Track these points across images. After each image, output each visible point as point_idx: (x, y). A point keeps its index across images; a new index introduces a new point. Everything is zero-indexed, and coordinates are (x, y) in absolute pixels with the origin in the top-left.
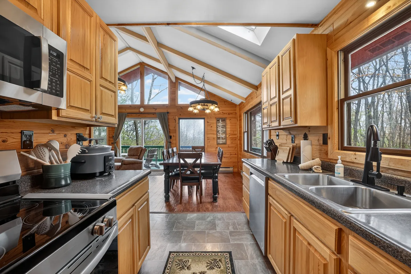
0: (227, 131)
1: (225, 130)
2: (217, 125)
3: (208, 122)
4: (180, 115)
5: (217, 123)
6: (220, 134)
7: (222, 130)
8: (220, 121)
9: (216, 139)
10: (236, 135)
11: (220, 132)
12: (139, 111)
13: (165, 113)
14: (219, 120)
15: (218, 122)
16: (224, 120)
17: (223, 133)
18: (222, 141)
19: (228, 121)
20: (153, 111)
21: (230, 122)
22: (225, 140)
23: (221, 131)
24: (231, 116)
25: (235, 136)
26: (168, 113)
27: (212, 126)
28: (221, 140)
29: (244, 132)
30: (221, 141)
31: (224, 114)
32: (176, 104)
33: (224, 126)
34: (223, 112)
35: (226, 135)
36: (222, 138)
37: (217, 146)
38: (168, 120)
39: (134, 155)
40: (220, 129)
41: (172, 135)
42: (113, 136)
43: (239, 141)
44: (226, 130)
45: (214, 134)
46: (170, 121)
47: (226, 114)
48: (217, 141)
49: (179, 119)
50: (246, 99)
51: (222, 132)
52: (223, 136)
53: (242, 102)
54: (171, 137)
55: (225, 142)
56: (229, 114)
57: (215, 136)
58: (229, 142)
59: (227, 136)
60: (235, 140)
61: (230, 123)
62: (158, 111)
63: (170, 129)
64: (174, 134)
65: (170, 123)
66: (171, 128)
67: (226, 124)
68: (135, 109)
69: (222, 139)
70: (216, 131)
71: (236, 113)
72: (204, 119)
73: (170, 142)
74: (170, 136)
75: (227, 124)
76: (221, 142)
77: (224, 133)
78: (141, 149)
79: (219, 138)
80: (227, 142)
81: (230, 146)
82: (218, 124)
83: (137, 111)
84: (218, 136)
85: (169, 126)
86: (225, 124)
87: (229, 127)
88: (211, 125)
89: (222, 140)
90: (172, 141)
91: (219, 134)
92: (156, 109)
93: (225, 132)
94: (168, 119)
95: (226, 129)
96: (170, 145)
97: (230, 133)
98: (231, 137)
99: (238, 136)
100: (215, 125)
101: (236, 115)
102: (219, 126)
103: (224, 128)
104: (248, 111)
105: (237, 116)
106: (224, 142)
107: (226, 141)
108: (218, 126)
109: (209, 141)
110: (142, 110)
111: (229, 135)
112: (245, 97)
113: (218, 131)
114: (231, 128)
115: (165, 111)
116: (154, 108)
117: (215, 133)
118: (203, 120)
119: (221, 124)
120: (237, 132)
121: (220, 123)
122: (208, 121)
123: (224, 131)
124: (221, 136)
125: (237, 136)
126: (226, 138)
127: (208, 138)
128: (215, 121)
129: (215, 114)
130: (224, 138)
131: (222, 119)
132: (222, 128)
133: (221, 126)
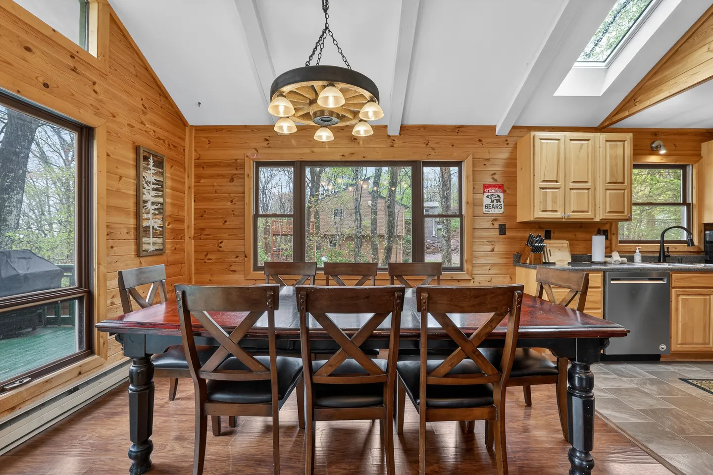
0: (166, 206)
1: (161, 200)
2: (138, 177)
5: (139, 168)
6: (150, 216)
7: (155, 200)
8: (151, 161)
9: (133, 234)
10: (183, 221)
11: (149, 205)
14: (146, 159)
15: (142, 164)
16: (159, 164)
17: (157, 212)
18: (154, 244)
19: (167, 171)
21: (172, 175)
22: (160, 241)
23: (153, 203)
24: (173, 153)
25: (181, 226)
27: (121, 178)
28: (152, 240)
30: (150, 244)
31: (159, 138)
33: (160, 187)
34: (154, 131)
35: (163, 220)
36: (155, 233)
37: (137, 264)
40: (149, 195)
43: (193, 242)
44: (164, 201)
47: (164, 141)
48: (138, 244)
51: (156, 207)
52: (157, 223)
55: (161, 247)
56: (169, 145)
57: (132, 222)
58: (169, 246)
59: (167, 224)
60: (181, 238)
67: (164, 177)
69: (153, 236)
70: (134, 199)
71: (184, 150)
75: (166, 179)
76: (151, 248)
77: (160, 213)
79: (146, 232)
80: (166, 246)
81: (171, 260)
82: (141, 173)
84: (145, 224)
86: (161, 179)
87: (171, 191)
88: (119, 172)
89: (155, 239)
91: (146, 216)
93: (162, 210)
95: (163, 197)
97: (171, 213)
98: (172, 230)
100: (132, 172)
101: (184, 155)
102: (146, 183)
103: (160, 193)
105: (186, 161)
106: (157, 247)
107: (163, 244)
108: (142, 182)
109: (110, 242)
111: (171, 220)
113: (139, 203)
114: (172, 197)
117: (133, 208)
119: (150, 175)
120: (185, 214)
121: (149, 169)
123: (159, 206)
124: (151, 223)
125: (186, 226)
126: (163, 232)
127: (110, 231)
128: (131, 157)
129: (133, 127)
130: (158, 232)
131: (155, 159)
132: (153, 193)
133: (151, 183)
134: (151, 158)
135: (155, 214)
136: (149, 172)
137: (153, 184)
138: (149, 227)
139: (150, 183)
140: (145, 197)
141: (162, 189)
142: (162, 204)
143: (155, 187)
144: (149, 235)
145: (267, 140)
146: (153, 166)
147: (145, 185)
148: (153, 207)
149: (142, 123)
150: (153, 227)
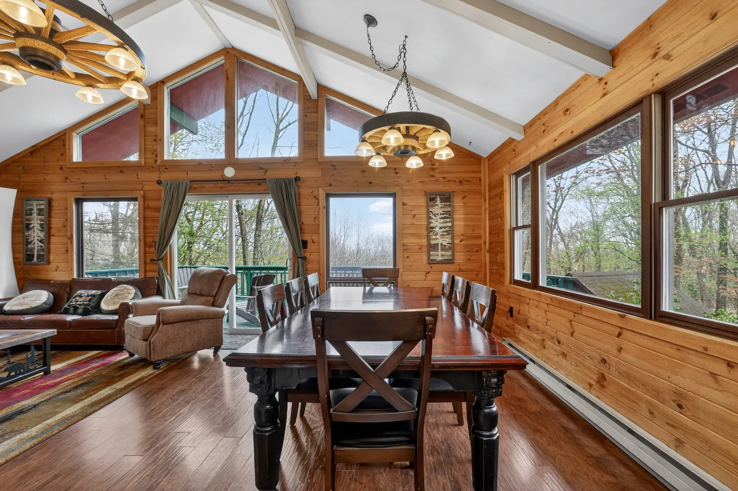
0: (456, 228)
1: (450, 224)
2: (428, 212)
3: (406, 205)
4: (330, 185)
5: (428, 207)
6: (437, 237)
7: (442, 225)
8: (438, 199)
9: (425, 249)
10: (479, 237)
11: (437, 229)
12: (223, 175)
13: (289, 180)
14: (433, 199)
15: (431, 203)
16: (447, 198)
17: (445, 233)
18: (442, 255)
19: (458, 202)
20: (258, 175)
21: (464, 203)
22: (450, 253)
23: (441, 228)
24: (466, 187)
25: (478, 242)
26: (297, 179)
27: (415, 215)
28: (440, 253)
29: (513, 230)
30: (439, 255)
31: (449, 181)
32: (319, 157)
33: (449, 215)
34: (444, 178)
35: (453, 238)
36: (444, 248)
37: (428, 268)
38: (299, 198)
39: (203, 293)
40: (437, 223)
41: (307, 237)
42: (155, 242)
43: (488, 254)
44: (453, 224)
45: (419, 236)
46: (304, 201)
47: (454, 181)
48: (429, 255)
49: (328, 196)
50: (527, 128)
51: (443, 230)
52: (446, 241)
53: (511, 141)
54: (305, 244)
55: (450, 258)
56: (460, 182)
57: (424, 242)
58: (460, 257)
59: (457, 241)
60: (477, 251)
61: (465, 206)
62: (272, 175)
63: (303, 224)
64: (315, 238)
65: (303, 208)
66: (307, 219)
67: (453, 207)
68: (210, 170)
69: (442, 250)
70: (425, 227)
71: (481, 180)
72: (393, 195)
73: (304, 258)
74: (302, 241)
75: (456, 209)
76: (440, 258)
77: (449, 234)
78: (220, 278)
79: (435, 247)
80: (456, 257)
81: (462, 267)
82: (431, 210)
83: (216, 175)
84: (433, 242)
85: (300, 213)
86: (450, 209)
87: (462, 216)
88: (414, 213)
89: (443, 253)
90: (307, 255)
91: (434, 237)
92: (266, 171)
93: (450, 232)
94: (299, 195)
95: (452, 222)
96: (303, 265)
97: (462, 233)
98: (466, 245)
99: (485, 242)
100: (424, 211)
101: (481, 184)
102: (434, 215)
103: (448, 220)
104: (534, 165)
105: (483, 188)
106: (446, 258)
107: (453, 255)
108: (432, 215)
109: (407, 254)
110: (229, 172)
111: (462, 237)
112: (525, 121)
113: (430, 229)
114: (465, 220)
115: (291, 174)
116: (261, 168)
117: (424, 232)
118: (391, 200)
119: (438, 208)
120: (482, 231)
121: (437, 205)
122: (406, 202)
123: (447, 229)
124: (440, 241)
125: (482, 242)
126: (452, 247)
127: (405, 248)
128: (422, 201)
129: (424, 182)
130: (447, 247)
131: (443, 197)
132: (442, 221)
133: (439, 214)
134: (438, 198)
135: (443, 235)
136: (436, 207)
137: (441, 214)
138: (438, 244)
139: (437, 214)
140: (432, 225)
141: (450, 217)
142: (450, 227)
143: (443, 216)
144: (438, 249)
145: (514, 150)
146: (440, 202)
147: (433, 217)
148: (442, 230)
149: (432, 176)
150: (441, 244)
